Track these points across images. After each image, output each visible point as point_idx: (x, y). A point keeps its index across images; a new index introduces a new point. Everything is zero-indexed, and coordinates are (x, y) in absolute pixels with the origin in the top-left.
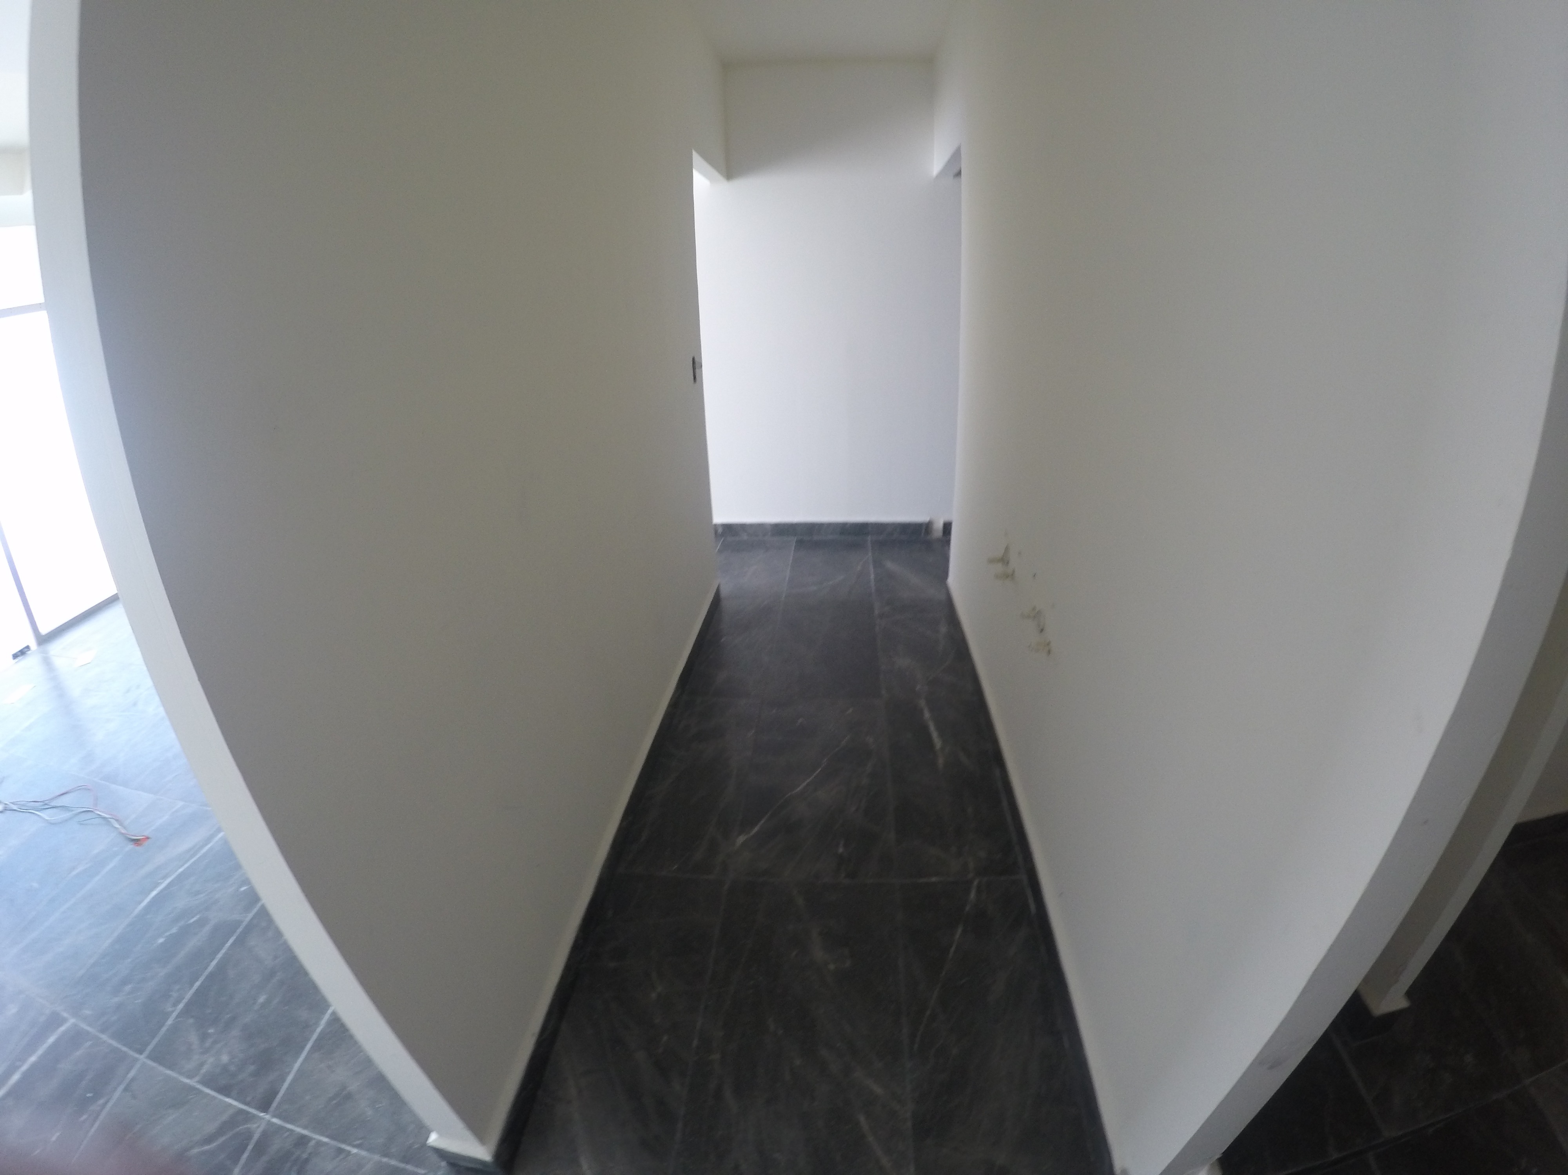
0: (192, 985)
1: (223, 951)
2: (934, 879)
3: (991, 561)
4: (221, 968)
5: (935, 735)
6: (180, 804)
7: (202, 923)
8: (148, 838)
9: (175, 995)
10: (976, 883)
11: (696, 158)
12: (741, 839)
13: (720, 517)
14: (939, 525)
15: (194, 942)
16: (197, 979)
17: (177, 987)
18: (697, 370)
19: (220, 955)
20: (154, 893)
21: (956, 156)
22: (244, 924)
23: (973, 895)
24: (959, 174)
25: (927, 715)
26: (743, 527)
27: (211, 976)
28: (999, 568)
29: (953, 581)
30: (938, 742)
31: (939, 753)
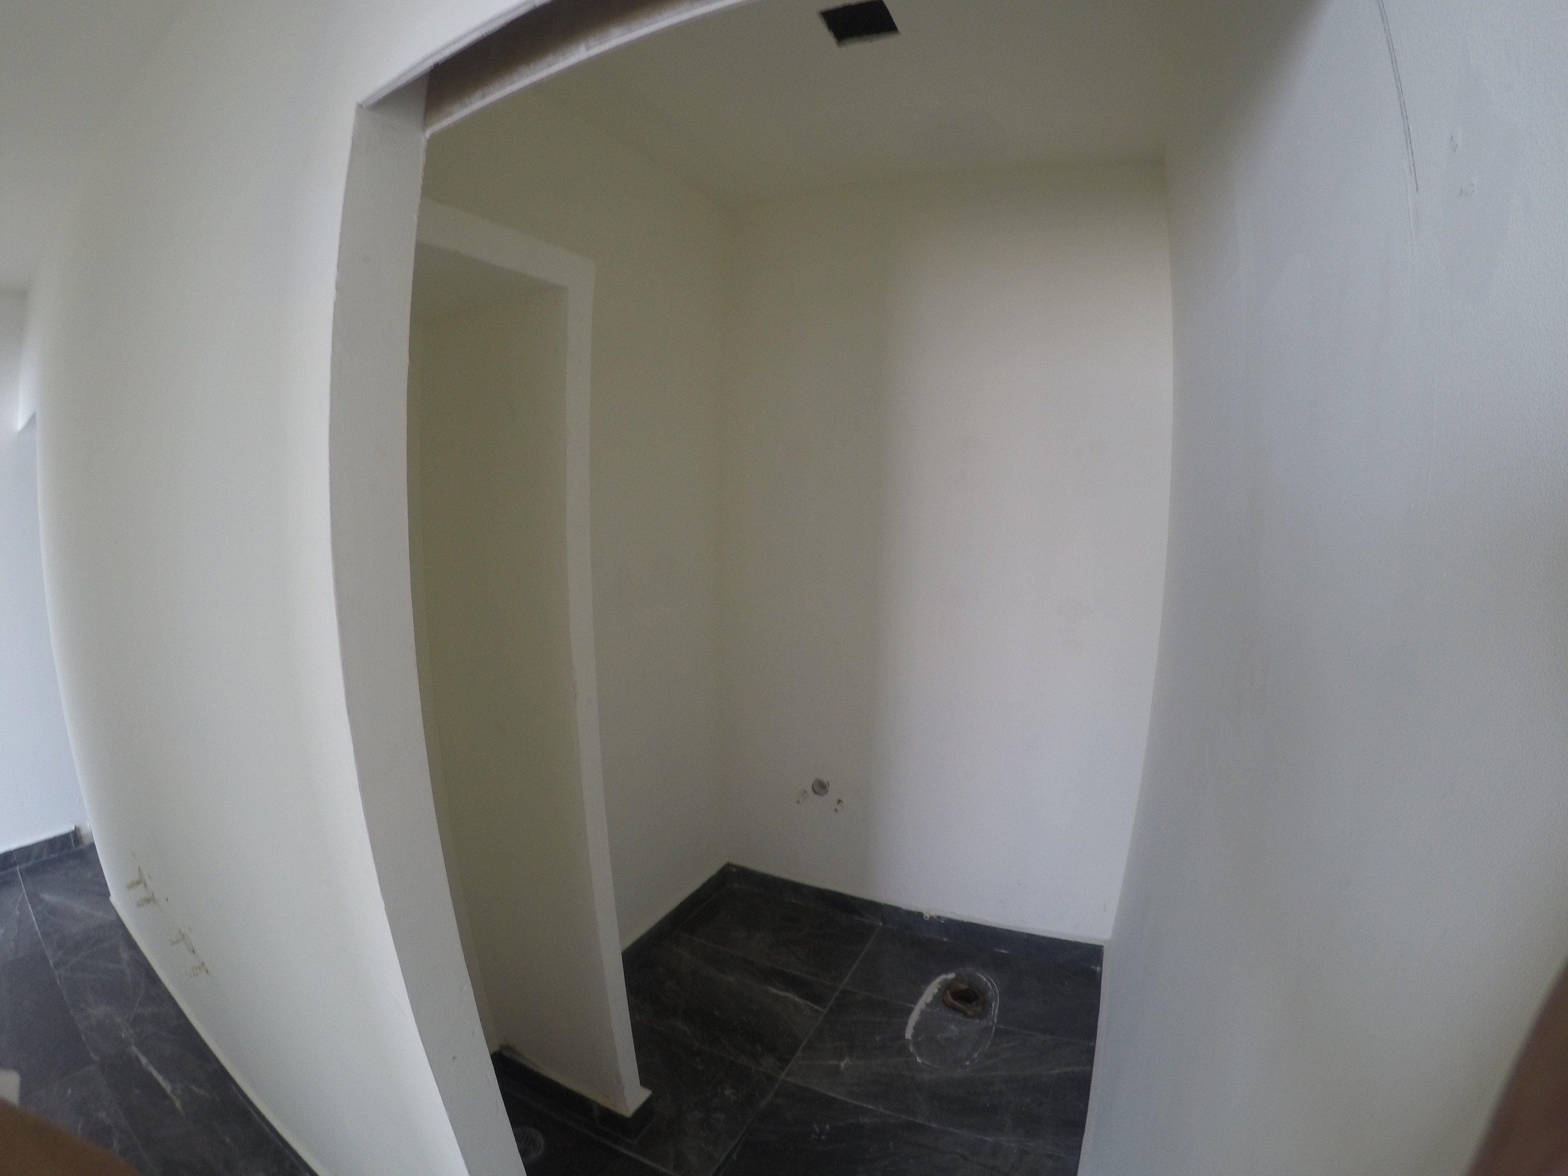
3: (131, 886)
5: (160, 1078)
14: (86, 831)
25: (144, 1060)
28: (140, 892)
29: (113, 899)
30: (166, 1086)
31: (172, 1096)
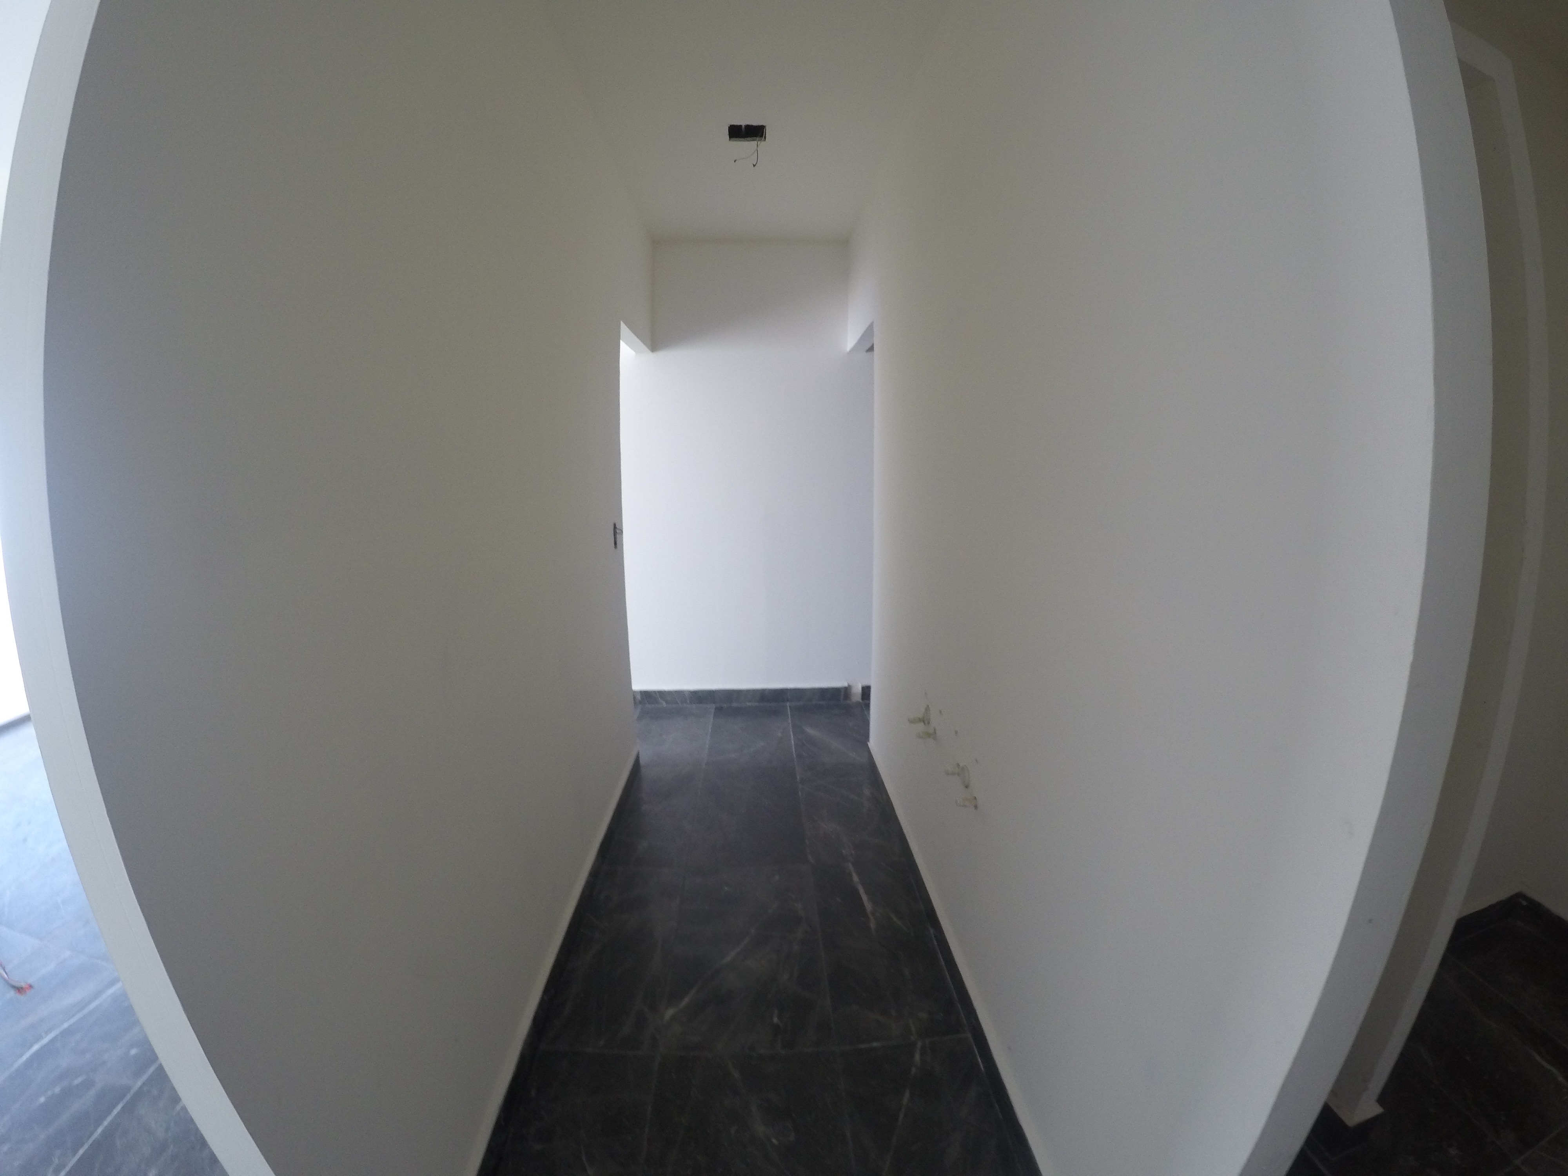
0: (75, 1152)
1: (109, 1119)
2: (875, 1044)
3: (912, 721)
4: (109, 1135)
5: (864, 897)
6: (68, 953)
7: (88, 1084)
8: (31, 986)
9: (56, 1161)
10: (919, 1044)
11: (624, 329)
12: (670, 1012)
13: (638, 685)
14: (857, 689)
15: (76, 1106)
16: (82, 1146)
17: (58, 1152)
18: (618, 536)
19: (106, 1123)
20: (36, 1048)
21: (869, 332)
22: (132, 1092)
23: (917, 1057)
24: (871, 349)
25: (856, 878)
26: (662, 694)
27: (97, 1146)
28: (920, 727)
29: (873, 744)
30: (868, 906)
31: (870, 916)
